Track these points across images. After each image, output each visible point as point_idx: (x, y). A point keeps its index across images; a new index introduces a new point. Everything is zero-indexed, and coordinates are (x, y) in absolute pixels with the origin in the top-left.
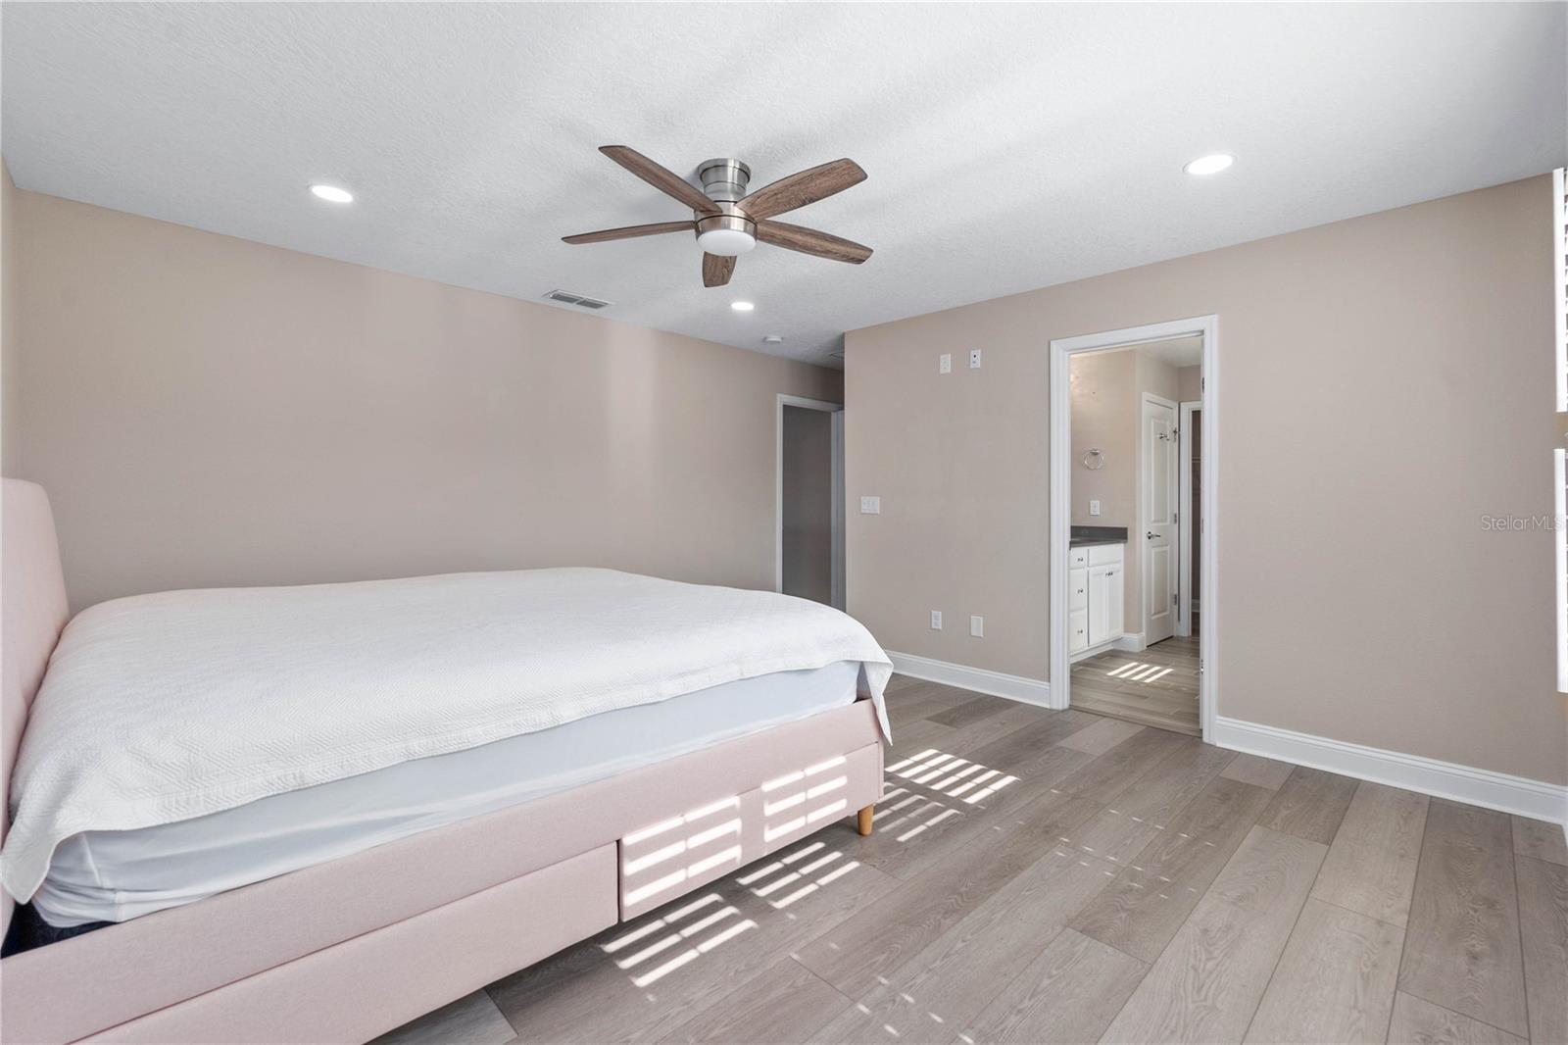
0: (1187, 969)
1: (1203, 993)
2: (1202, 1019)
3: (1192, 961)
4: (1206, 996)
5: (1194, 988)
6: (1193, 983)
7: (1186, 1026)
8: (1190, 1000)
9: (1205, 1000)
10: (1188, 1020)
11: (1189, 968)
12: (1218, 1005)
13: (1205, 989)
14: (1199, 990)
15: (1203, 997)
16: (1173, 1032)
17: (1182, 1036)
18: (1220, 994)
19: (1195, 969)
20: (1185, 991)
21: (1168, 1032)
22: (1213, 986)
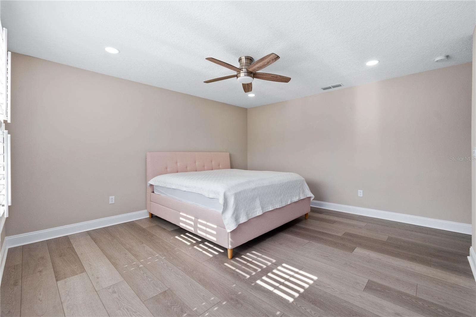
0: (136, 310)
1: (126, 309)
2: (118, 305)
3: (138, 313)
4: (124, 309)
5: (129, 308)
6: (130, 309)
7: (119, 300)
8: (125, 305)
9: (123, 308)
10: (120, 301)
11: (136, 311)
12: (119, 311)
13: (127, 311)
14: (127, 309)
15: (124, 308)
16: (119, 297)
17: (117, 298)
18: (122, 313)
19: (135, 312)
20: (129, 305)
21: (120, 296)
22: (126, 313)
